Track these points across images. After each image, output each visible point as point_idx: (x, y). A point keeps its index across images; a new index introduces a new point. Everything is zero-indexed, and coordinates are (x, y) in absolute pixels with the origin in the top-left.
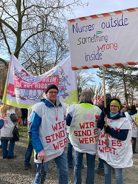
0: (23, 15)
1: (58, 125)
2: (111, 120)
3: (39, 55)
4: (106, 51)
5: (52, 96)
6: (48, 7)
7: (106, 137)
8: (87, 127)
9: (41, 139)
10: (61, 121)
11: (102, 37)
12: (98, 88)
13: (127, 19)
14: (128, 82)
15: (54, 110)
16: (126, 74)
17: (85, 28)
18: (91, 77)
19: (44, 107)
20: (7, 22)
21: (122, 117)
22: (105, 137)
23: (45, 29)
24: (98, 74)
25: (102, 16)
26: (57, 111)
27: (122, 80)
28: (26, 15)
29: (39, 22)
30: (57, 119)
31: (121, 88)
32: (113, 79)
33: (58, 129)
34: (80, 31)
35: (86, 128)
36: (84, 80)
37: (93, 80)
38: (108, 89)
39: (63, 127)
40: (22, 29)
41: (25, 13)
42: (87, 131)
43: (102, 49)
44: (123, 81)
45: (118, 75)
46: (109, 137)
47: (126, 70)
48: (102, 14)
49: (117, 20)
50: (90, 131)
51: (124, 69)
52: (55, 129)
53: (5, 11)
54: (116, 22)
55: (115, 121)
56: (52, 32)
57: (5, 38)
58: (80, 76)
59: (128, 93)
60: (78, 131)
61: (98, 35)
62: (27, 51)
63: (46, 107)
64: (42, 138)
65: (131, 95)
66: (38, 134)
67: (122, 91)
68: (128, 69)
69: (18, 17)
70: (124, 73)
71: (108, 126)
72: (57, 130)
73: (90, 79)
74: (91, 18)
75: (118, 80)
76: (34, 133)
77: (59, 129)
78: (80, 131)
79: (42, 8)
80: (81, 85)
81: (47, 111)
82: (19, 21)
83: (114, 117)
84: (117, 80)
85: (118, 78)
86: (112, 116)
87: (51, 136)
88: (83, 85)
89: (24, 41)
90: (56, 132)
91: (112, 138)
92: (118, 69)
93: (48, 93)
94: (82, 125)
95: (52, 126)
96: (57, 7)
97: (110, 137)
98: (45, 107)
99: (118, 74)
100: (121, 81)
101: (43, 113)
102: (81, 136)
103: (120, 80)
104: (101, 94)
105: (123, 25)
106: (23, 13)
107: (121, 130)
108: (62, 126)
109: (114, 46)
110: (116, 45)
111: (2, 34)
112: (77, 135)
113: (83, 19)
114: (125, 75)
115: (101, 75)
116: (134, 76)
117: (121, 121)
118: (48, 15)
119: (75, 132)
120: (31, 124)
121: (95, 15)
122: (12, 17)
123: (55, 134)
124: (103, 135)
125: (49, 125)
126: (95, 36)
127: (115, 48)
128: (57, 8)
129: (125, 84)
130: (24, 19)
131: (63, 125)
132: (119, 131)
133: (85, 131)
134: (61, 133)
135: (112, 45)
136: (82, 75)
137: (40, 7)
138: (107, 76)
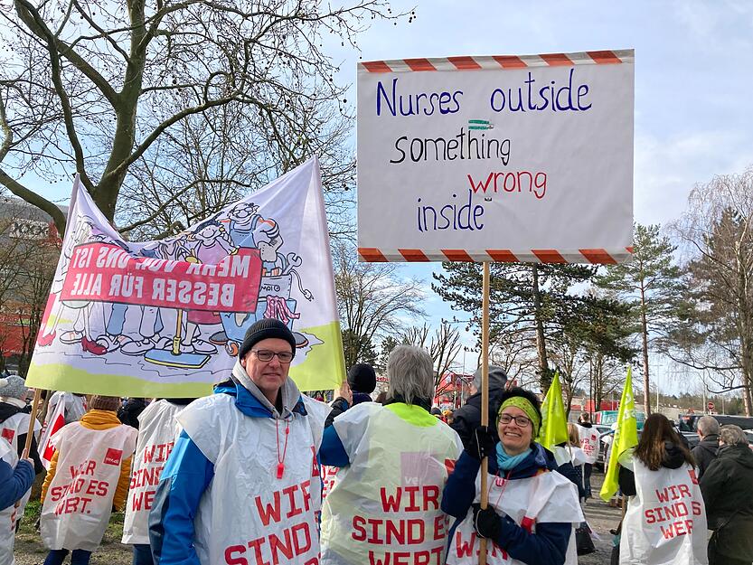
0: (154, 32)
1: (285, 500)
2: (500, 480)
3: (202, 194)
4: (502, 200)
5: (268, 371)
6: (255, 11)
7: (478, 553)
8: (412, 508)
9: (203, 557)
10: (299, 482)
11: (489, 143)
12: (436, 343)
13: (586, 87)
14: (555, 322)
15: (272, 429)
16: (547, 291)
17: (424, 102)
18: (408, 293)
19: (228, 418)
20: (83, 54)
21: (543, 468)
22: (474, 552)
23: (239, 92)
24: (439, 284)
25: (497, 64)
26: (283, 436)
27: (529, 313)
28: (163, 33)
29: (216, 66)
30: (280, 471)
31: (525, 344)
32: (497, 307)
33: (283, 516)
34: (406, 110)
35: (407, 509)
36: (383, 307)
37: (418, 306)
38: (473, 347)
39: (307, 508)
40: (143, 87)
41: (162, 26)
42: (410, 522)
43: (485, 190)
44: (532, 317)
45: (516, 293)
46: (490, 553)
47: (547, 274)
48: (497, 58)
49: (551, 86)
50: (421, 523)
51: (539, 273)
52: (269, 514)
53: (80, 10)
54: (547, 94)
55: (517, 485)
56: (268, 108)
57: (67, 116)
58: (368, 288)
59: (551, 366)
60: (370, 521)
61: (475, 134)
62: (151, 174)
63: (238, 415)
64: (207, 552)
65: (564, 375)
66: (192, 537)
67: (528, 358)
68: (556, 271)
69: (130, 37)
70: (540, 288)
71: (490, 506)
72: (277, 519)
73: (403, 302)
74: (451, 66)
75: (516, 312)
76: (174, 528)
77: (290, 515)
78: (381, 522)
79: (232, 14)
80: (366, 324)
81: (238, 436)
82: (133, 54)
83: (514, 469)
84: (512, 312)
85: (513, 306)
86: (507, 461)
87: (250, 545)
88: (377, 325)
89: (148, 134)
90: (275, 528)
91: (505, 558)
92: (515, 269)
93: (252, 357)
94: (391, 498)
95: (258, 501)
96: (293, 14)
97: (494, 554)
98: (233, 417)
99: (516, 288)
100: (526, 317)
101: (223, 442)
102: (381, 542)
103: (524, 313)
104: (446, 367)
105: (570, 107)
106: (155, 26)
107: (540, 526)
108: (300, 504)
109: (533, 181)
110: (540, 180)
111: (57, 99)
112: (362, 538)
113: (419, 64)
114: (541, 295)
115: (450, 291)
116: (578, 299)
117: (540, 484)
118: (255, 41)
119: (359, 524)
120: (167, 489)
121: (469, 59)
122: (105, 35)
123: (267, 540)
124: (466, 546)
125: (244, 498)
126: (462, 135)
127: (536, 189)
128: (293, 18)
129: (541, 330)
130: (155, 47)
131: (307, 497)
132: (533, 528)
133: (402, 522)
134: (294, 534)
135: (525, 179)
136: (374, 286)
137: (225, 9)
138: (474, 296)
